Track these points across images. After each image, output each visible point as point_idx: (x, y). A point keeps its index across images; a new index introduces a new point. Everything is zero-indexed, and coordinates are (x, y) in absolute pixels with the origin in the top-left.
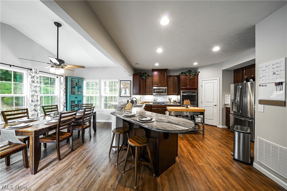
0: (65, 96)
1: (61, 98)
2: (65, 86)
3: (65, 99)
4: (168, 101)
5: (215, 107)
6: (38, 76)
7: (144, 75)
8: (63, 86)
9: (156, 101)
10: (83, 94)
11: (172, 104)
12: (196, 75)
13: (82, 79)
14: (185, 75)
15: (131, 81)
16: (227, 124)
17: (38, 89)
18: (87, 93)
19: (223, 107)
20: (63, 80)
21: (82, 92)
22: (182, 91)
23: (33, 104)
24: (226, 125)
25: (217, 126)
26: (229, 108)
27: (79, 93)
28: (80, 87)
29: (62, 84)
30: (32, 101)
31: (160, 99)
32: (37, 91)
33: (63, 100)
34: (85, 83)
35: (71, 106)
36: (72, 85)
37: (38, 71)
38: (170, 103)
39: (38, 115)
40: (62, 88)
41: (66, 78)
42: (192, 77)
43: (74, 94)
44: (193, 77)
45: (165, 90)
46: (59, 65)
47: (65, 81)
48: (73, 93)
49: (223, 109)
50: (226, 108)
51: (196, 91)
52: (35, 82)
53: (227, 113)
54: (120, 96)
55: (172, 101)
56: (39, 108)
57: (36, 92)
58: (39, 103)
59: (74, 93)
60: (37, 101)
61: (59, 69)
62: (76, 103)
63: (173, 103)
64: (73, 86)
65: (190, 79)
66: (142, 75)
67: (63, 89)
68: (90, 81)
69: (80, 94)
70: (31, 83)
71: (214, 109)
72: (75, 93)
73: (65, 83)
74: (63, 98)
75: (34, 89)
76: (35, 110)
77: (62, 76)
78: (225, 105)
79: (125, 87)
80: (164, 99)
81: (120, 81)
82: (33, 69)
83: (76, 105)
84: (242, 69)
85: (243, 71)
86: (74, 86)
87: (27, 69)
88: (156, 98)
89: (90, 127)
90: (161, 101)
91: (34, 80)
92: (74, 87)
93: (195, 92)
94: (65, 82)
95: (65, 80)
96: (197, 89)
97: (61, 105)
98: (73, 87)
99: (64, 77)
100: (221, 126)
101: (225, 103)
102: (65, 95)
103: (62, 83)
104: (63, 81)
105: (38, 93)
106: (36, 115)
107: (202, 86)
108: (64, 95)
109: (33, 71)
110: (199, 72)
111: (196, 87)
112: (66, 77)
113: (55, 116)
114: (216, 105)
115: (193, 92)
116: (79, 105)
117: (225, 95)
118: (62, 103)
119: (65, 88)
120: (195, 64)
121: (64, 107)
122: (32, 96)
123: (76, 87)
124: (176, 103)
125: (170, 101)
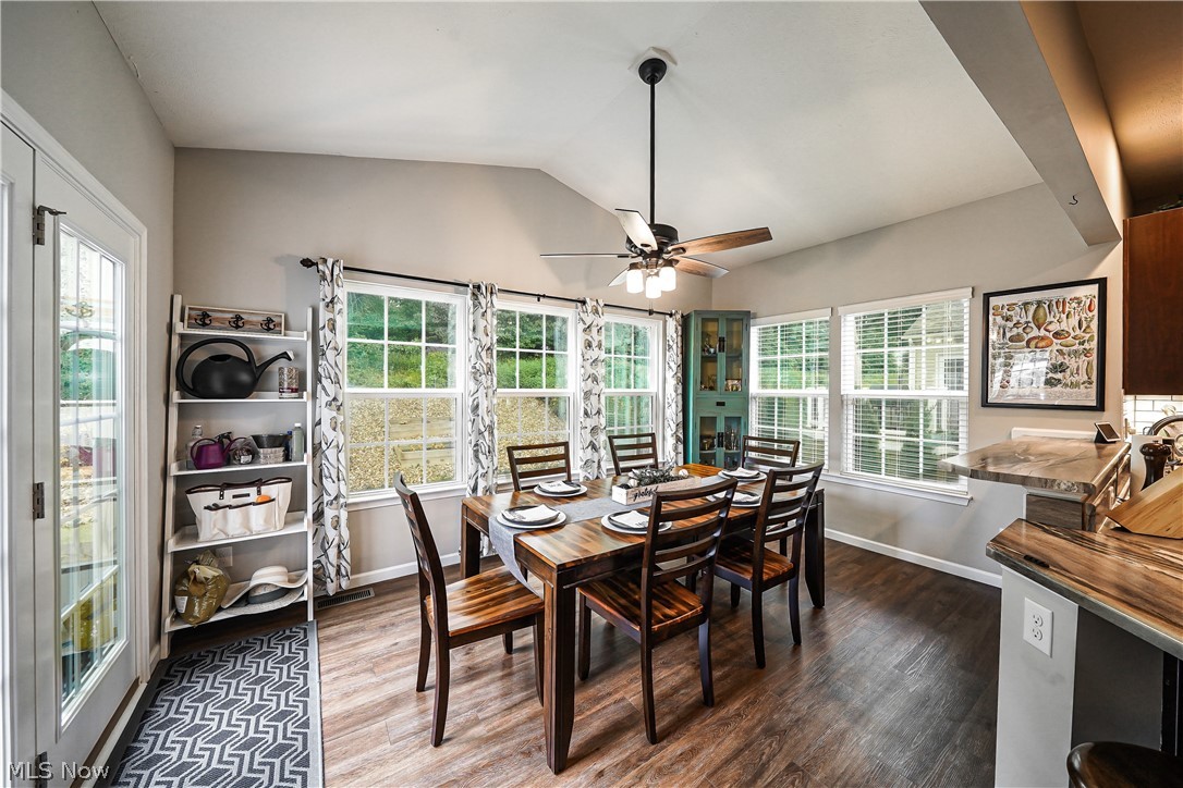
0: (680, 397)
1: (667, 405)
2: (680, 356)
3: (680, 408)
6: (602, 323)
8: (674, 358)
10: (748, 389)
13: (743, 319)
17: (601, 371)
18: (764, 384)
20: (674, 329)
21: (744, 380)
23: (590, 423)
27: (730, 382)
28: (738, 357)
29: (670, 347)
30: (586, 413)
32: (599, 378)
33: (673, 413)
34: (754, 333)
35: (702, 437)
36: (703, 350)
37: (602, 304)
39: (599, 466)
40: (672, 364)
41: (685, 322)
43: (712, 388)
46: (658, 254)
47: (680, 333)
48: (708, 384)
52: (594, 344)
56: (603, 438)
57: (595, 380)
58: (603, 421)
59: (712, 384)
60: (599, 412)
61: (657, 274)
62: (721, 427)
64: (708, 351)
67: (674, 367)
68: (779, 321)
69: (737, 390)
70: (585, 350)
72: (715, 382)
73: (680, 345)
74: (674, 405)
75: (590, 371)
76: (594, 447)
77: (671, 315)
79: (1035, 333)
81: (987, 297)
82: (588, 300)
83: (720, 435)
86: (712, 350)
87: (574, 304)
89: (793, 580)
91: (590, 339)
92: (713, 359)
94: (679, 338)
95: (679, 328)
97: (669, 433)
98: (708, 359)
99: (679, 316)
102: (680, 391)
103: (671, 343)
104: (674, 336)
105: (602, 385)
106: (596, 465)
108: (676, 391)
109: (590, 304)
112: (682, 316)
113: (643, 489)
116: (732, 438)
118: (672, 423)
119: (680, 362)
121: (678, 439)
122: (587, 395)
123: (722, 357)
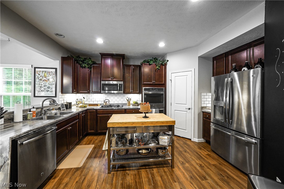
4: (127, 102)
5: (189, 111)
7: (85, 62)
9: (108, 103)
11: (131, 107)
12: (163, 65)
14: (148, 64)
15: (56, 69)
16: (205, 136)
19: (199, 111)
22: (144, 88)
24: (203, 138)
25: (191, 139)
26: (209, 114)
31: (115, 100)
38: (129, 106)
42: (158, 67)
44: (160, 67)
45: (120, 86)
49: (199, 114)
50: (203, 112)
51: (164, 88)
53: (205, 121)
54: (35, 96)
55: (131, 102)
63: (133, 105)
65: (155, 71)
66: (81, 61)
71: (187, 114)
78: (202, 108)
79: (44, 79)
80: (121, 100)
84: (226, 54)
85: (227, 58)
88: (107, 98)
90: (117, 102)
93: (162, 90)
96: (164, 85)
100: (196, 140)
101: (202, 106)
107: (171, 80)
110: (168, 61)
111: (163, 83)
114: (189, 109)
115: (159, 90)
117: (203, 94)
120: (162, 45)
124: (137, 105)
125: (129, 102)
